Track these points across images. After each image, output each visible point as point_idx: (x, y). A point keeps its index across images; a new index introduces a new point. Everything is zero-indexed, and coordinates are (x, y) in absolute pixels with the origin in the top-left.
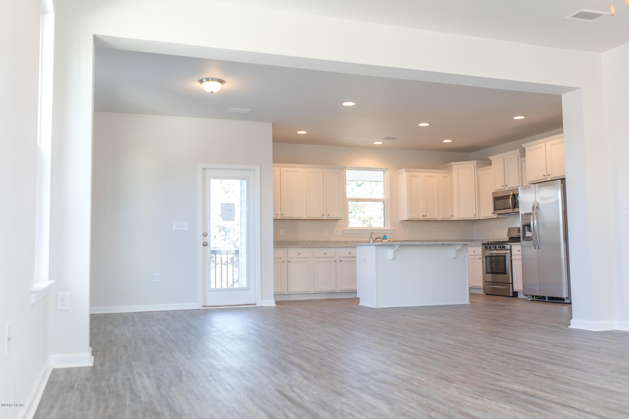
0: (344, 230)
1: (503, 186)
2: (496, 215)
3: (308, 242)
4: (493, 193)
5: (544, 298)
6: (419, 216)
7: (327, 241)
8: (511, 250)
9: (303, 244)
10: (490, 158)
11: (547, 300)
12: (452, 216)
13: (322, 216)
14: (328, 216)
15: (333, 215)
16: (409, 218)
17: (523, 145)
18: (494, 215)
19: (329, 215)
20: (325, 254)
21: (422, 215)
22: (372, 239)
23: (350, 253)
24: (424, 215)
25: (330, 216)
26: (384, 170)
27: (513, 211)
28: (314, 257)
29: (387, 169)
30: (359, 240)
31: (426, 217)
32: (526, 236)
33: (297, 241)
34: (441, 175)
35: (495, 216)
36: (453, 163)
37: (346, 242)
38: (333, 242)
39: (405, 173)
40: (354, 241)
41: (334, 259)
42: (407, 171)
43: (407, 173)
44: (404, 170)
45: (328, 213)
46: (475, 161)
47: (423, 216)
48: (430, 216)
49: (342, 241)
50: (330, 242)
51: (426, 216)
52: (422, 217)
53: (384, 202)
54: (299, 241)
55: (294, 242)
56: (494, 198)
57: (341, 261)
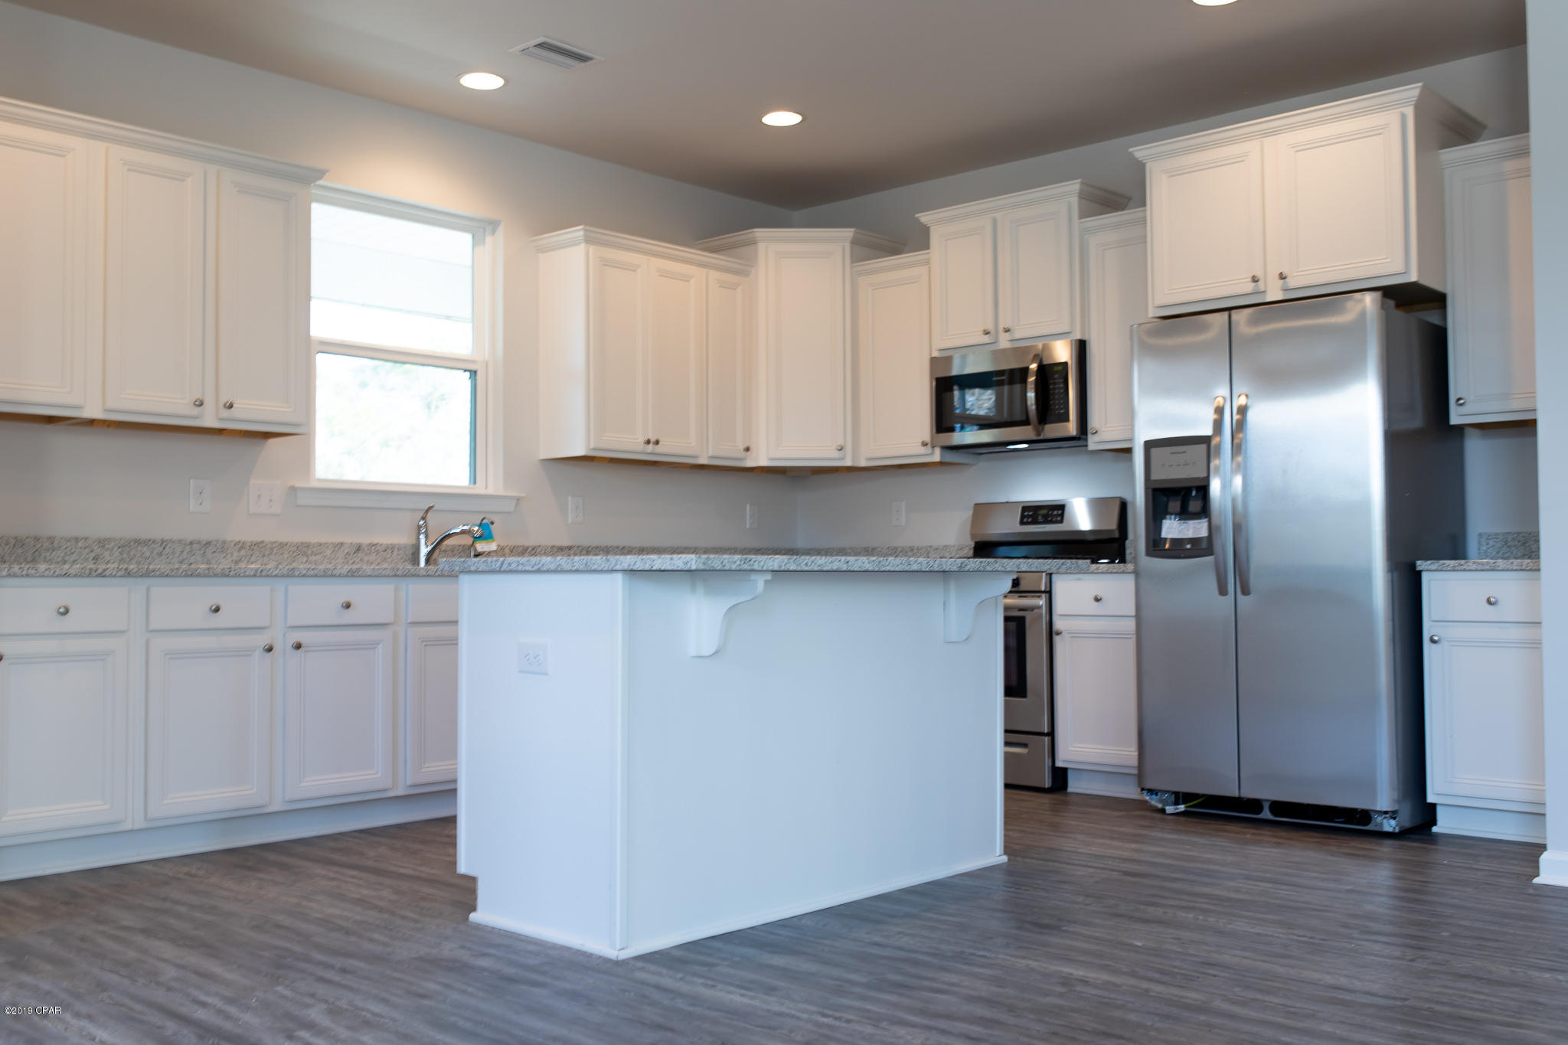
0: (293, 489)
1: (987, 333)
2: (938, 451)
3: (102, 543)
4: (933, 360)
5: (1255, 805)
6: (629, 442)
7: (208, 543)
8: (1049, 592)
9: (74, 557)
10: (925, 218)
11: (1266, 814)
12: (747, 449)
13: (196, 411)
14: (226, 413)
15: (251, 411)
16: (592, 446)
17: (1140, 152)
18: (928, 450)
19: (231, 406)
20: (217, 610)
21: (641, 439)
22: (427, 537)
23: (348, 606)
24: (653, 439)
25: (234, 413)
26: (480, 228)
27: (1039, 434)
28: (152, 626)
29: (493, 225)
30: (365, 540)
31: (659, 449)
32: (1163, 535)
33: (37, 539)
34: (714, 275)
35: (932, 454)
36: (759, 233)
37: (303, 549)
38: (241, 545)
39: (583, 245)
40: (342, 544)
41: (263, 640)
42: (588, 241)
43: (592, 248)
44: (578, 232)
45: (225, 398)
46: (849, 233)
47: (648, 442)
48: (674, 447)
49: (283, 545)
50: (223, 547)
51: (657, 442)
52: (640, 447)
53: (473, 373)
54: (51, 539)
55: (19, 542)
56: (938, 380)
57: (298, 646)
